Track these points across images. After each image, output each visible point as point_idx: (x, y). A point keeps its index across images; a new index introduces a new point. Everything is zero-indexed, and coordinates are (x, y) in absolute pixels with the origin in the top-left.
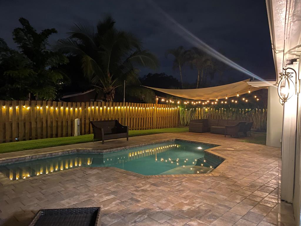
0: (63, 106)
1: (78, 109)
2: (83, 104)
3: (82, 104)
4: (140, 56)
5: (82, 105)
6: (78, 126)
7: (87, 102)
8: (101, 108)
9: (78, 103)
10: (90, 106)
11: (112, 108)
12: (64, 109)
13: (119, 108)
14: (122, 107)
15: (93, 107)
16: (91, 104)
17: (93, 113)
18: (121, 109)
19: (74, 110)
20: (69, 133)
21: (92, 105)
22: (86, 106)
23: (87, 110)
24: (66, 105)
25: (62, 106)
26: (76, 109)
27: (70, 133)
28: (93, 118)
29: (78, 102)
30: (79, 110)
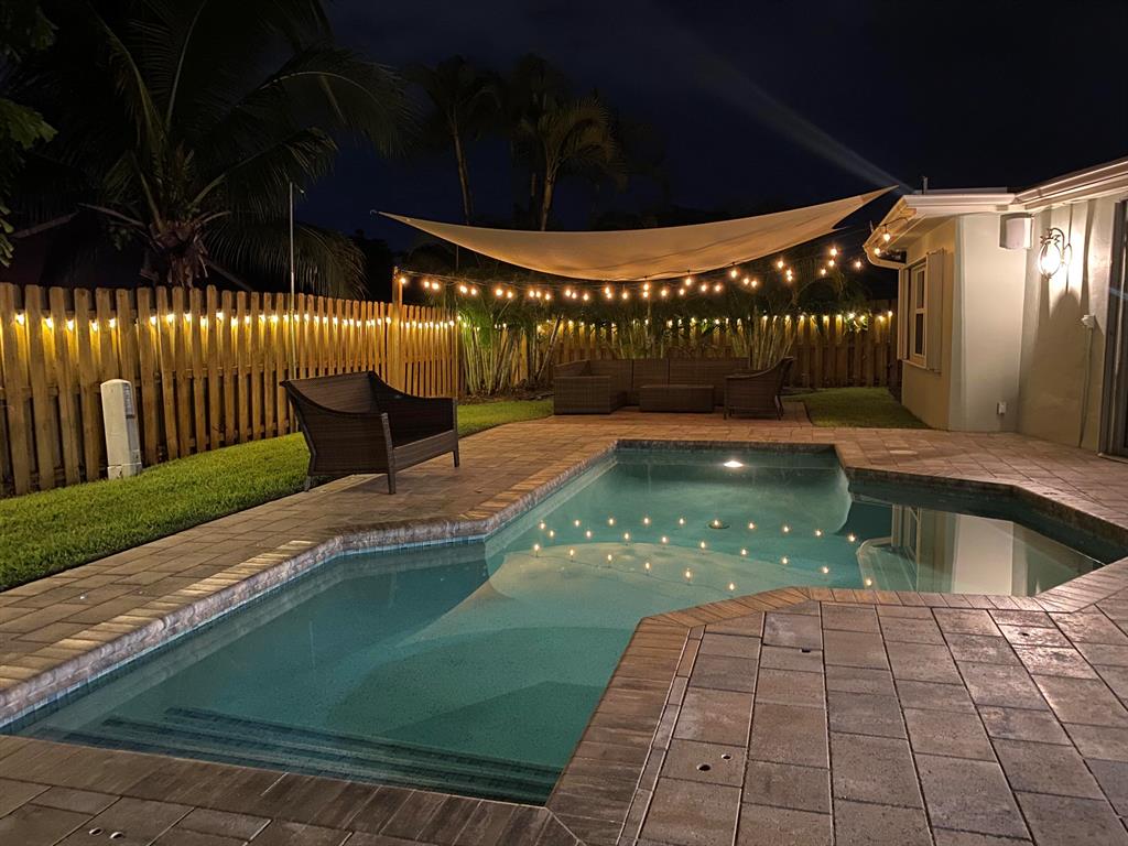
0: (23, 307)
1: (103, 325)
2: (123, 296)
3: (118, 298)
4: (323, 76)
5: (119, 303)
6: (128, 417)
7: (139, 290)
8: (204, 322)
9: (98, 291)
10: (154, 308)
11: (248, 319)
12: (35, 326)
13: (274, 319)
14: (286, 317)
15: (170, 318)
16: (159, 302)
17: (174, 346)
18: (280, 327)
19: (84, 333)
20: (68, 463)
21: (166, 304)
22: (136, 307)
23: (145, 332)
24: (39, 305)
25: (21, 307)
26: (95, 327)
27: (76, 464)
28: (174, 374)
29: (101, 287)
30: (106, 333)
